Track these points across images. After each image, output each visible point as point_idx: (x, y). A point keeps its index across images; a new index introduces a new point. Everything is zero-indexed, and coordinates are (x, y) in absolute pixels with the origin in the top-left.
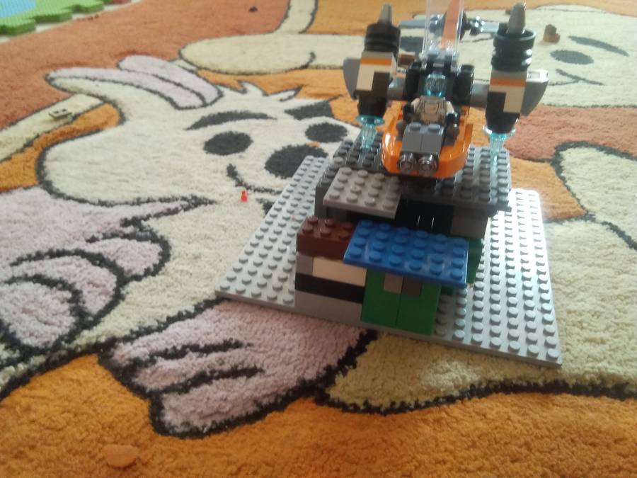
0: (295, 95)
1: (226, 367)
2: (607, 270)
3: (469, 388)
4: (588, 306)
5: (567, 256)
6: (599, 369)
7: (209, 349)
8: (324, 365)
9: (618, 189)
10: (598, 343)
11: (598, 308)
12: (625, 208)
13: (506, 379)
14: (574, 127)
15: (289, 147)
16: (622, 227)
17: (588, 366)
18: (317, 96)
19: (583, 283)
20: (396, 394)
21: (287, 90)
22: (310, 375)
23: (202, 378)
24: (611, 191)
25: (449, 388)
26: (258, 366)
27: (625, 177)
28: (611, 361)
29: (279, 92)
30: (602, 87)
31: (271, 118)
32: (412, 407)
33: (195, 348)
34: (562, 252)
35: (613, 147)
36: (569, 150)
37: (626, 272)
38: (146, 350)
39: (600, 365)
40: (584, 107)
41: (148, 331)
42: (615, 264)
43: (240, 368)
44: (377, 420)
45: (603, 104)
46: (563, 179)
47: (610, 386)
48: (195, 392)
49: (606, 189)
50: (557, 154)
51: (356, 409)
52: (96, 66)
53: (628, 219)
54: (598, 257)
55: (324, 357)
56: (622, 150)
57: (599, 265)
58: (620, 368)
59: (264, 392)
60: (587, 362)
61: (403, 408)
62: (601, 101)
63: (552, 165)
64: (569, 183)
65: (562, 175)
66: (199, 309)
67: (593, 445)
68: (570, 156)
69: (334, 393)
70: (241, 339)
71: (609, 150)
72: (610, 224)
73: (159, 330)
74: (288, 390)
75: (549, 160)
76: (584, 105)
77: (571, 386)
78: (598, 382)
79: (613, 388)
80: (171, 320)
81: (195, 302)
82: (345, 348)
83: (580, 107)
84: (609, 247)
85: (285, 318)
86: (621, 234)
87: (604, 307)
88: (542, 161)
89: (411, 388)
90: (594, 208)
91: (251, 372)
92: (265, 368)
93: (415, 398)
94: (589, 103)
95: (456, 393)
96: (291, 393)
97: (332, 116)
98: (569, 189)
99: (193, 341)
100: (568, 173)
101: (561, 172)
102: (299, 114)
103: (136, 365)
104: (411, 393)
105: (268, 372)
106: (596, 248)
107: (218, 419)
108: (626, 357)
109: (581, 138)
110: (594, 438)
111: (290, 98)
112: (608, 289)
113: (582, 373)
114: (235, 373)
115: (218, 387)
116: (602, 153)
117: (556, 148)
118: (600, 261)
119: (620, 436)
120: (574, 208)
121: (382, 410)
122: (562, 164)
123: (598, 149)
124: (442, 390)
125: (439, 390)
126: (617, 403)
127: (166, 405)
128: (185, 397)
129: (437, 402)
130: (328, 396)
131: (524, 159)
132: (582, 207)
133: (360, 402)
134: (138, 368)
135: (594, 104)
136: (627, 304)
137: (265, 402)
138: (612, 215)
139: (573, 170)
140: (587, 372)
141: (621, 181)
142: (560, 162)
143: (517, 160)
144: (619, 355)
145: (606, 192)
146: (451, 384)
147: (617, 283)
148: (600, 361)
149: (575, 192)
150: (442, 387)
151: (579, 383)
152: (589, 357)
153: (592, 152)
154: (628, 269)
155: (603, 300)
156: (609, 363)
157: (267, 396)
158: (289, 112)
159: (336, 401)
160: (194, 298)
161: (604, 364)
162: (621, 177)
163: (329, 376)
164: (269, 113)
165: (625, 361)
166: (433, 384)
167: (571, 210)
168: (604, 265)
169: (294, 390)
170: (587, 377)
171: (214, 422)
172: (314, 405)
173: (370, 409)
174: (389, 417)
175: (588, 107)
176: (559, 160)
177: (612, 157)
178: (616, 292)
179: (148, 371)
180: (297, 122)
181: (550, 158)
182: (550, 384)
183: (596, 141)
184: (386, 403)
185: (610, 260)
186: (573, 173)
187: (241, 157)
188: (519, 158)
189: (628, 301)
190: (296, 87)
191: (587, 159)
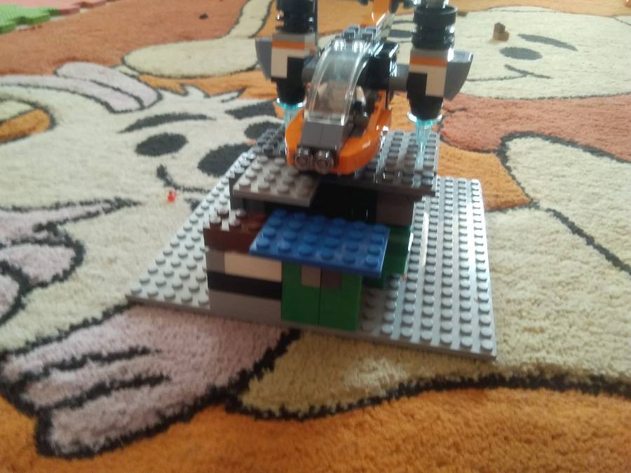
0: (238, 96)
1: (129, 376)
2: (549, 257)
3: (397, 387)
4: (528, 295)
5: (509, 244)
6: (537, 359)
7: (112, 357)
8: (238, 369)
9: (563, 176)
10: (537, 333)
11: (538, 296)
12: (569, 194)
13: (438, 376)
14: (520, 119)
15: (226, 147)
16: (566, 213)
17: (525, 357)
18: (261, 96)
19: (524, 271)
20: (316, 397)
21: (230, 92)
22: (222, 381)
23: (100, 390)
24: (556, 179)
25: (375, 389)
26: (165, 374)
27: (569, 165)
28: (550, 350)
29: (222, 94)
30: (549, 80)
31: (210, 119)
32: (334, 410)
33: (97, 357)
34: (504, 240)
35: (559, 136)
36: (515, 140)
37: (570, 258)
38: (41, 363)
39: (538, 355)
40: (531, 100)
41: (46, 341)
42: (557, 250)
43: (144, 376)
44: (293, 427)
45: (549, 96)
46: (509, 169)
47: (548, 376)
48: (90, 406)
49: (551, 177)
50: (503, 145)
51: (271, 416)
52: (33, 73)
53: (572, 205)
54: (541, 244)
55: (239, 361)
56: (568, 139)
57: (541, 253)
58: (559, 358)
59: (168, 402)
60: (525, 352)
61: (324, 412)
62: (548, 93)
63: (498, 155)
64: (514, 172)
65: (508, 164)
66: (107, 315)
67: (529, 442)
68: (515, 146)
69: (248, 399)
70: (149, 345)
71: (554, 139)
72: (554, 211)
73: (59, 339)
74: (196, 399)
75: (494, 151)
76: (530, 97)
77: (508, 379)
78: (536, 373)
79: (552, 379)
80: (74, 328)
81: (104, 308)
82: (263, 350)
83: (528, 99)
84: (552, 233)
85: (200, 321)
86: (564, 220)
87: (545, 295)
88: (488, 152)
89: (333, 390)
90: (539, 196)
91: (155, 380)
92: (172, 375)
93: (336, 401)
94: (536, 95)
95: (383, 393)
96: (199, 402)
97: (275, 115)
98: (514, 178)
99: (96, 349)
100: (514, 163)
101: (507, 162)
102: (239, 114)
103: (27, 379)
104: (333, 396)
105: (176, 379)
106: (539, 235)
107: (114, 435)
108: (566, 345)
109: (526, 128)
110: (529, 435)
111: (232, 99)
112: (550, 275)
113: (519, 364)
114: (138, 382)
115: (117, 399)
116: (547, 143)
117: (502, 139)
118: (543, 248)
119: (559, 430)
120: (519, 196)
121: (300, 415)
122: (508, 153)
123: (543, 139)
124: (367, 391)
125: (363, 391)
126: (557, 395)
127: (55, 423)
128: (77, 413)
129: (361, 404)
130: (240, 403)
131: (470, 150)
132: (527, 195)
133: (275, 409)
134: (28, 382)
135: (541, 96)
136: (569, 290)
137: (169, 413)
138: (556, 202)
139: (519, 160)
140: (525, 364)
141: (565, 168)
142: (505, 152)
143: (462, 151)
144: (558, 344)
145: (551, 180)
146: (377, 384)
147: (559, 269)
148: (539, 350)
149: (519, 180)
150: (367, 387)
151: (516, 375)
152: (527, 347)
153: (538, 142)
154: (570, 255)
155: (544, 288)
156: (548, 352)
157: (171, 406)
158: (230, 112)
159: (249, 409)
160: (103, 304)
161: (543, 354)
162: (566, 165)
163: (243, 381)
164: (209, 114)
165: (565, 350)
166: (357, 385)
167: (515, 198)
168: (546, 252)
169: (202, 399)
170: (525, 369)
171: (108, 439)
172: (224, 414)
173: (286, 415)
174: (306, 423)
175: (535, 99)
176: (504, 150)
177: (558, 146)
178: (558, 279)
179: (39, 385)
180: (237, 122)
181: (496, 148)
182: (486, 378)
183: (542, 131)
184: (304, 408)
185: (553, 246)
186: (518, 163)
187: (173, 158)
188: (465, 149)
189: (570, 287)
190: (240, 88)
191: (532, 148)
